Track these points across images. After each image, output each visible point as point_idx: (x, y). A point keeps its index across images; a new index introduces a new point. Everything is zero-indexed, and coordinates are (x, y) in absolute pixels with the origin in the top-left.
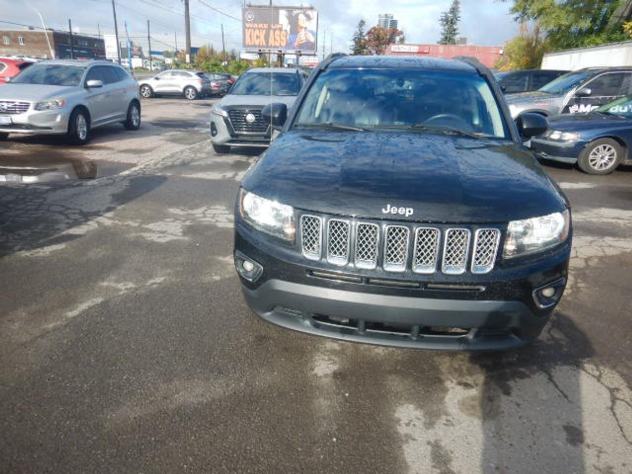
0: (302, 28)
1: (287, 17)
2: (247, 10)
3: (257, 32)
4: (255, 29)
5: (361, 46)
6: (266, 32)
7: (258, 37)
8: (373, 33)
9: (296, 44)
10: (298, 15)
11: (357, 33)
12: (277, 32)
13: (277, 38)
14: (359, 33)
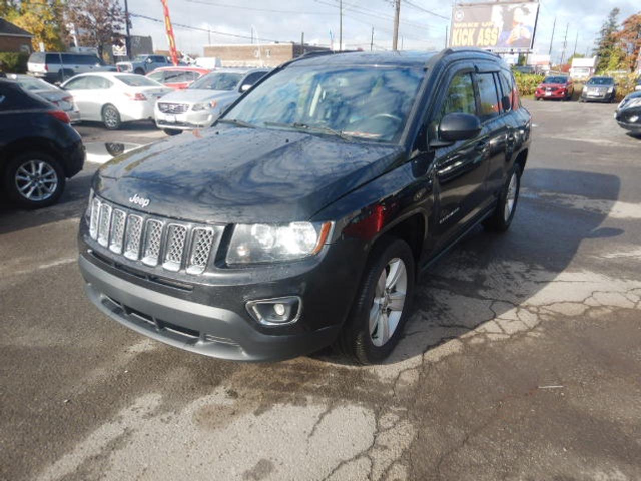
0: (517, 23)
1: (501, 13)
2: (457, 9)
3: (465, 31)
4: (463, 29)
5: (610, 39)
6: (476, 31)
7: (465, 37)
8: (631, 22)
9: (508, 42)
10: (513, 10)
11: (607, 23)
12: (488, 30)
13: (487, 36)
14: (609, 22)
